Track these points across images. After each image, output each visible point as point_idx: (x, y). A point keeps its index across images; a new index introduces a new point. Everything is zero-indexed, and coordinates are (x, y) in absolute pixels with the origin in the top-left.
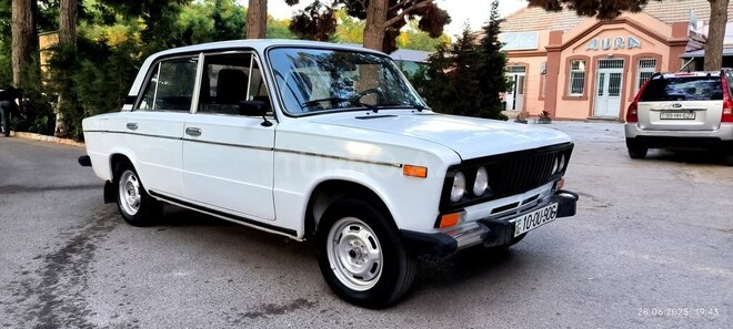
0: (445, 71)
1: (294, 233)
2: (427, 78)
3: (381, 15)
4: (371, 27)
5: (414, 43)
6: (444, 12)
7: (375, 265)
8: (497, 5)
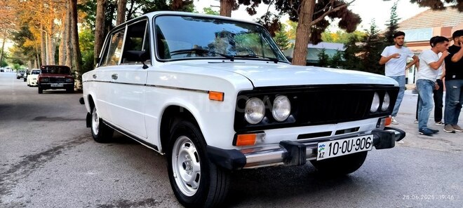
0: (357, 55)
1: (156, 148)
2: (343, 60)
3: (308, 18)
4: (301, 25)
5: (341, 39)
6: (356, 15)
7: (198, 175)
8: (395, 8)
